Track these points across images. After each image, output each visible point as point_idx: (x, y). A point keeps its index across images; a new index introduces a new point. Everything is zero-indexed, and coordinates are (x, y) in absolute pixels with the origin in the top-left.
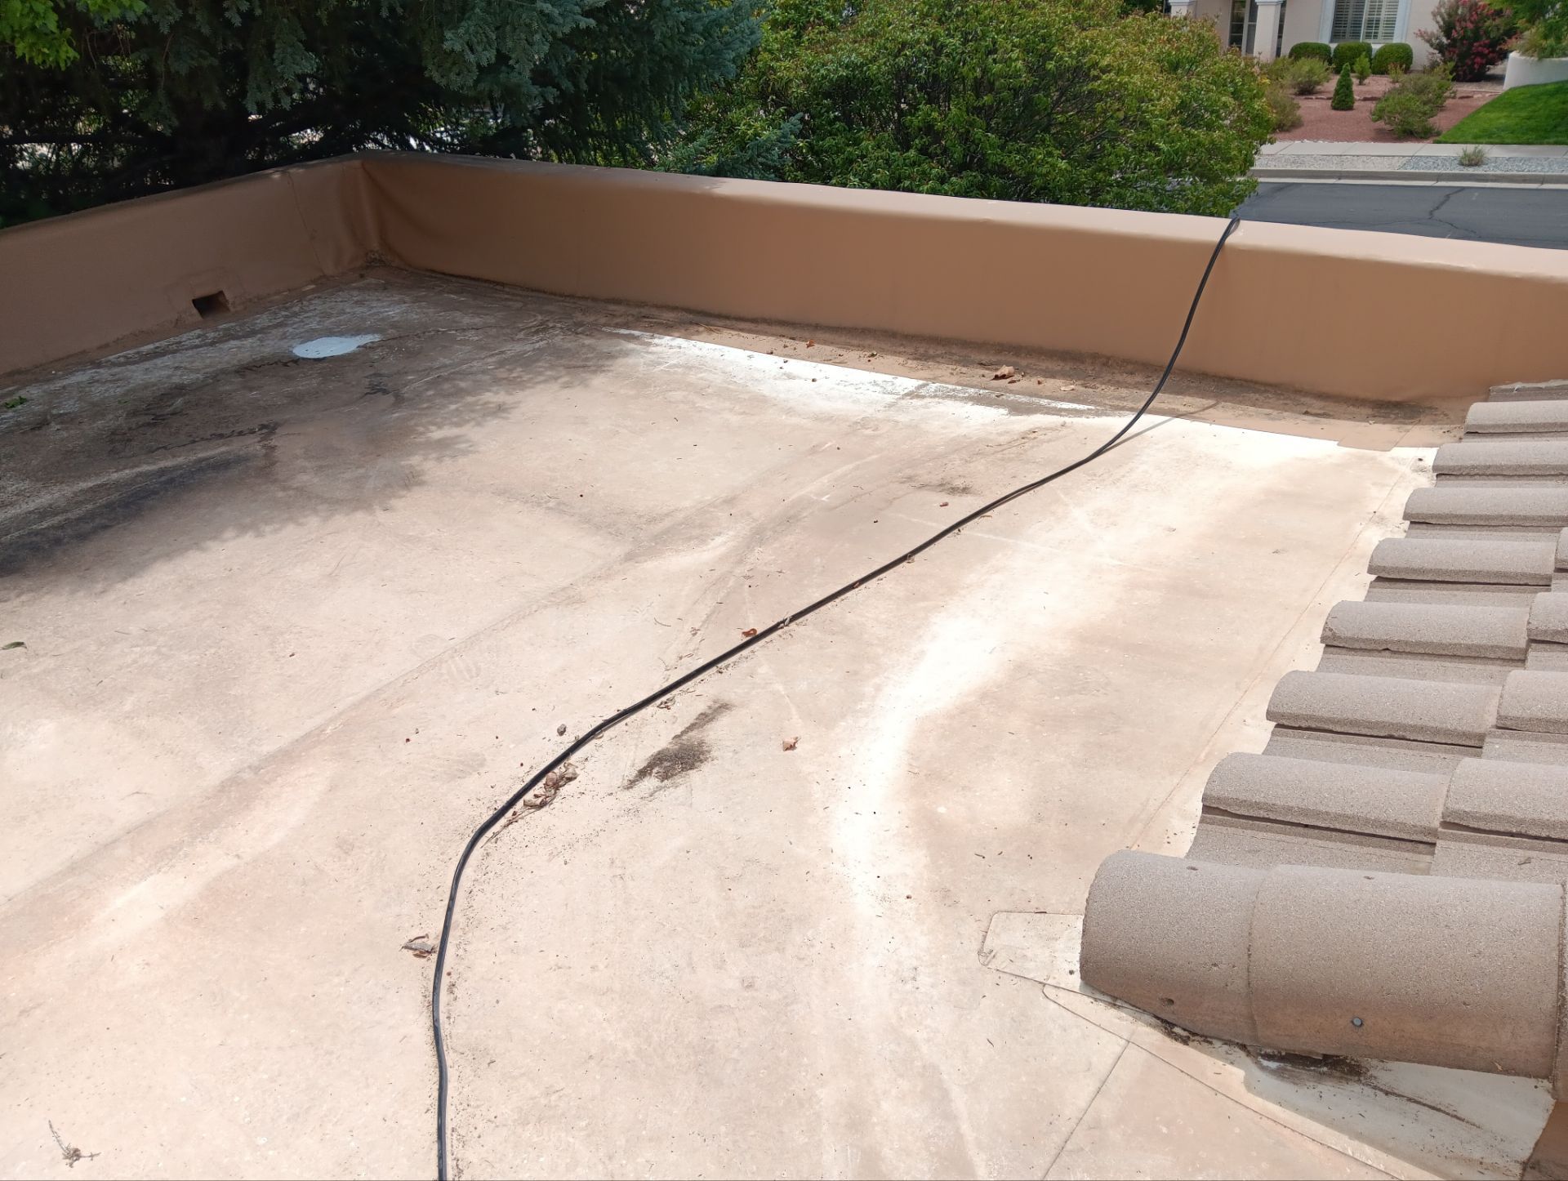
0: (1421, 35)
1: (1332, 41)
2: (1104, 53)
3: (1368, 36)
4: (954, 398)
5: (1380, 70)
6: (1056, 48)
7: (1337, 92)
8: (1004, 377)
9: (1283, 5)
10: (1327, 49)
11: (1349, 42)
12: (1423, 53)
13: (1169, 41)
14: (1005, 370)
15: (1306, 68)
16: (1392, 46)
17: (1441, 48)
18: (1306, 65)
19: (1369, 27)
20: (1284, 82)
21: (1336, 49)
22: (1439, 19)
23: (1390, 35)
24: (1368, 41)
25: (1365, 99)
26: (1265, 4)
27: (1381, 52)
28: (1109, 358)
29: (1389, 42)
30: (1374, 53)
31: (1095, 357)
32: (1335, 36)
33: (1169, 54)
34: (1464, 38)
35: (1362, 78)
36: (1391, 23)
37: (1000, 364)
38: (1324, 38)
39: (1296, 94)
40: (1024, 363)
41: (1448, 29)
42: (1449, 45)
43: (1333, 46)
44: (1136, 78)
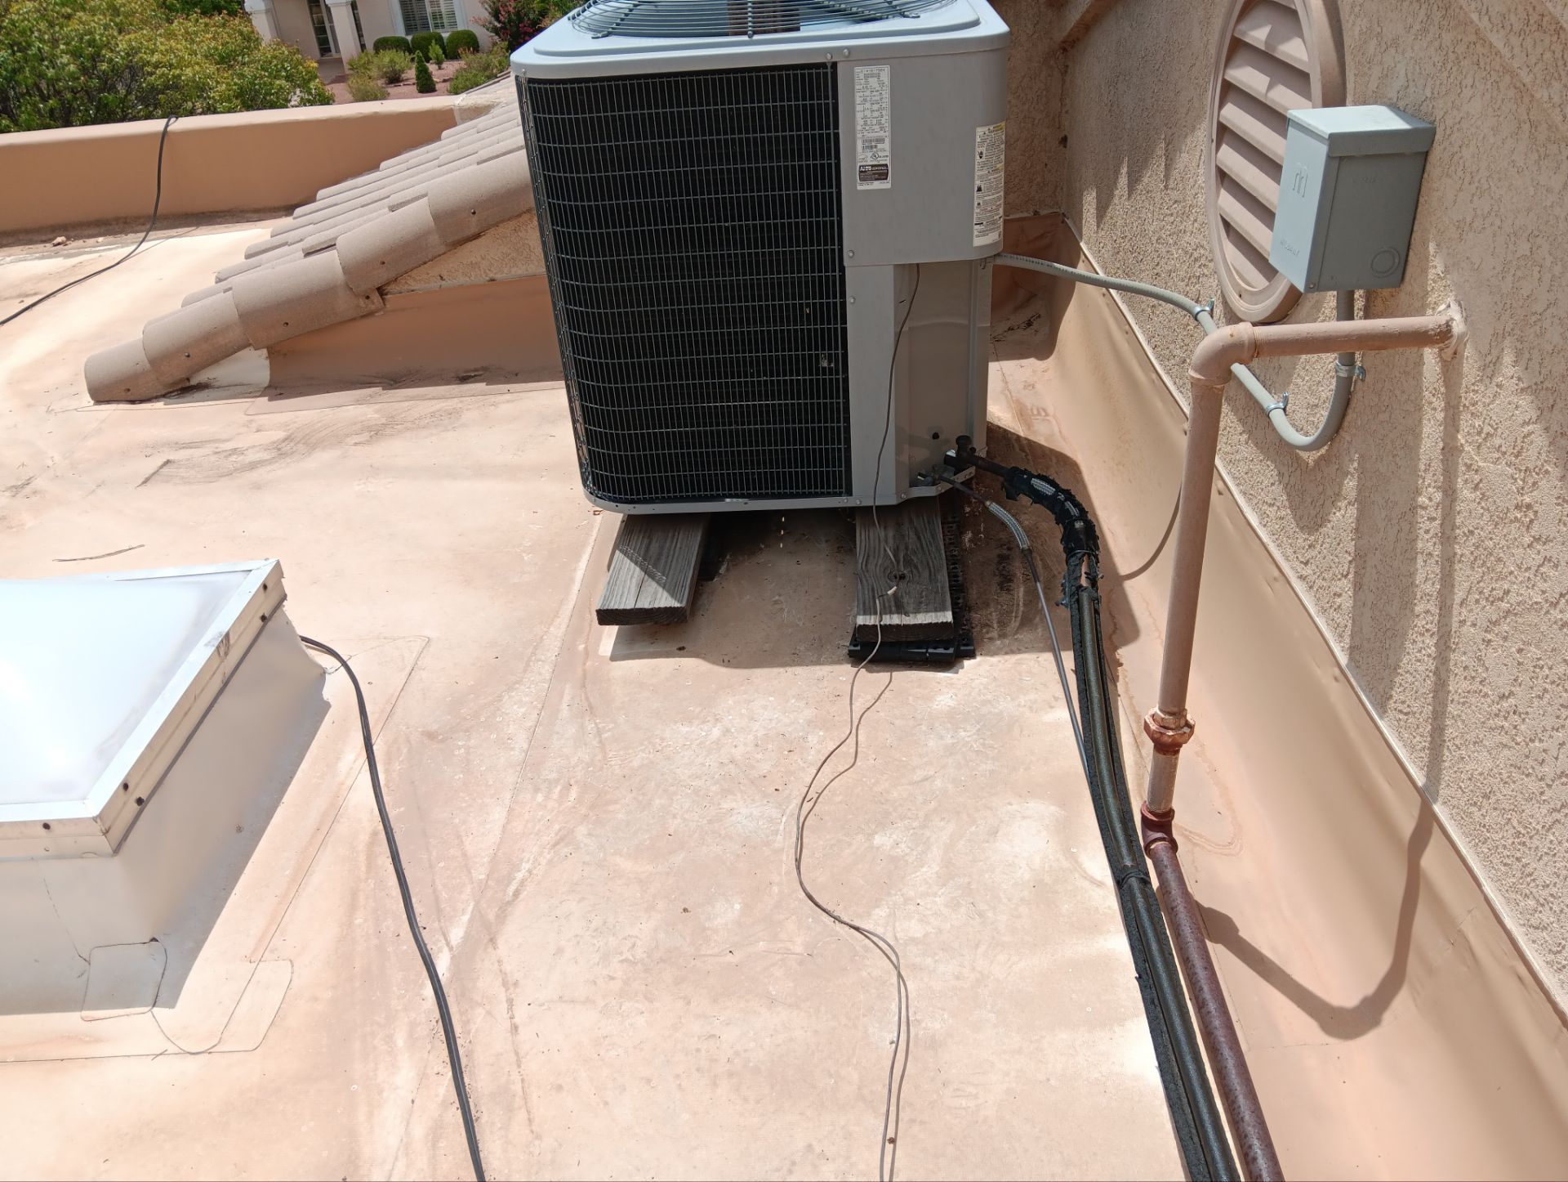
0: (476, 21)
1: (407, 34)
2: (153, 52)
3: (436, 26)
4: (26, 260)
5: (452, 55)
6: (104, 52)
7: (418, 78)
8: (59, 244)
9: (354, 6)
10: (406, 41)
11: (422, 33)
12: (484, 36)
13: (214, 38)
14: (59, 239)
15: (387, 60)
16: (458, 32)
17: (496, 31)
18: (387, 57)
19: (435, 18)
20: (372, 74)
21: (413, 39)
22: (487, 6)
23: (454, 24)
24: (438, 31)
25: (445, 81)
26: (337, 5)
27: (451, 39)
28: (126, 218)
29: (455, 30)
30: (445, 41)
31: (117, 220)
32: (409, 28)
33: (217, 49)
34: (510, 21)
35: (439, 63)
36: (452, 14)
37: (55, 238)
38: (400, 32)
39: (387, 84)
40: (73, 234)
41: (496, 14)
42: (501, 28)
43: (409, 38)
44: (189, 72)
